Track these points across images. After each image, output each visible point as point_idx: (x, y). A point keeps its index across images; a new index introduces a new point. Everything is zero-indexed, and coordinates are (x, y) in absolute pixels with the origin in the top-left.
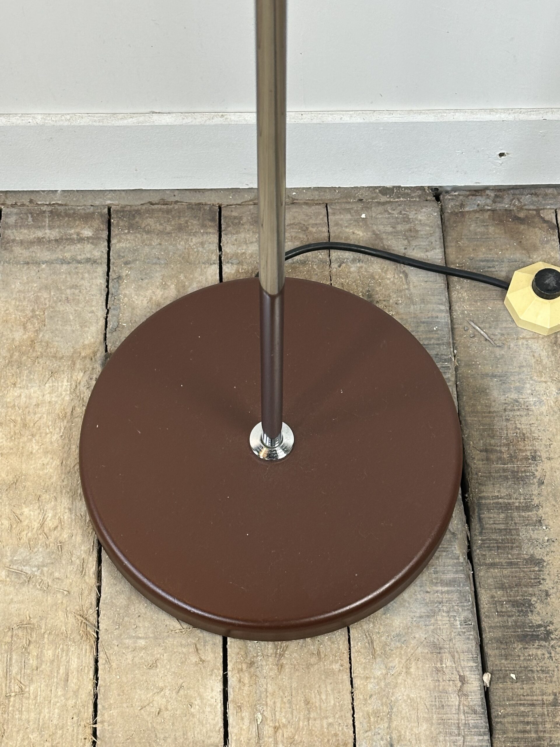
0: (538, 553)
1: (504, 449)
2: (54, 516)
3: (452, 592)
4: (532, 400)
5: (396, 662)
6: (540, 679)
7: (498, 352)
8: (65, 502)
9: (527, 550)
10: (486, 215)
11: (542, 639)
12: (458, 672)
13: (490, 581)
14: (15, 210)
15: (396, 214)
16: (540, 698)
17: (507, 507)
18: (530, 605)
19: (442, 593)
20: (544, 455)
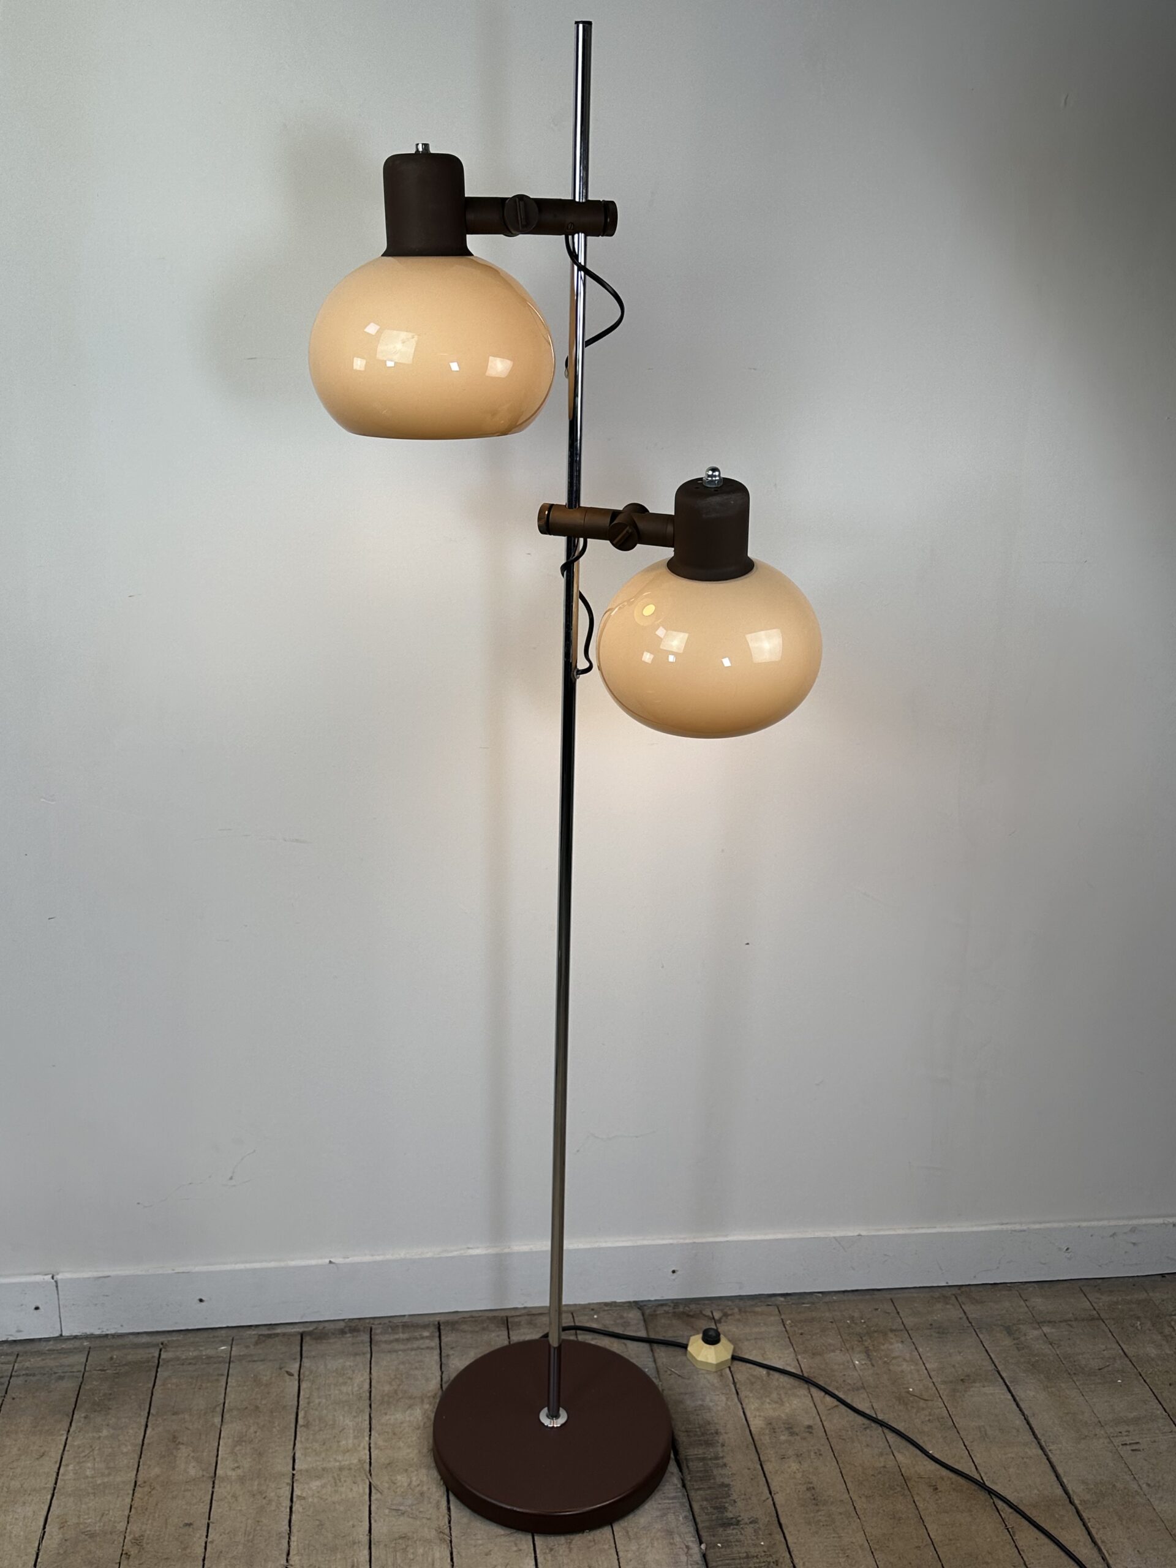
0: (726, 1481)
1: (698, 1430)
2: (417, 1479)
3: (675, 1503)
4: (711, 1404)
5: (645, 1541)
6: (736, 1545)
7: (687, 1381)
8: (424, 1471)
9: (719, 1480)
10: (670, 1315)
11: (735, 1525)
12: (685, 1544)
13: (698, 1497)
14: (380, 1326)
15: (615, 1315)
16: (737, 1555)
17: (703, 1459)
18: (725, 1508)
19: (669, 1503)
20: (723, 1431)
